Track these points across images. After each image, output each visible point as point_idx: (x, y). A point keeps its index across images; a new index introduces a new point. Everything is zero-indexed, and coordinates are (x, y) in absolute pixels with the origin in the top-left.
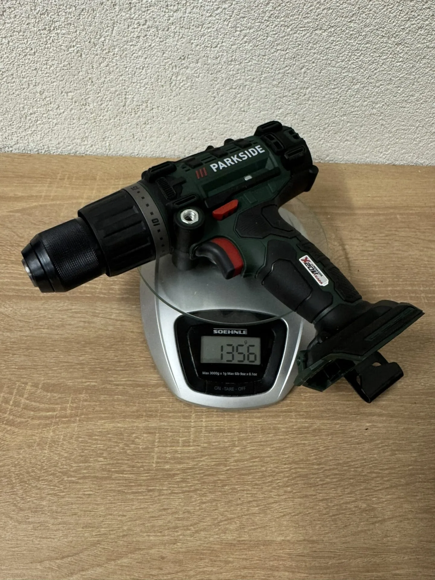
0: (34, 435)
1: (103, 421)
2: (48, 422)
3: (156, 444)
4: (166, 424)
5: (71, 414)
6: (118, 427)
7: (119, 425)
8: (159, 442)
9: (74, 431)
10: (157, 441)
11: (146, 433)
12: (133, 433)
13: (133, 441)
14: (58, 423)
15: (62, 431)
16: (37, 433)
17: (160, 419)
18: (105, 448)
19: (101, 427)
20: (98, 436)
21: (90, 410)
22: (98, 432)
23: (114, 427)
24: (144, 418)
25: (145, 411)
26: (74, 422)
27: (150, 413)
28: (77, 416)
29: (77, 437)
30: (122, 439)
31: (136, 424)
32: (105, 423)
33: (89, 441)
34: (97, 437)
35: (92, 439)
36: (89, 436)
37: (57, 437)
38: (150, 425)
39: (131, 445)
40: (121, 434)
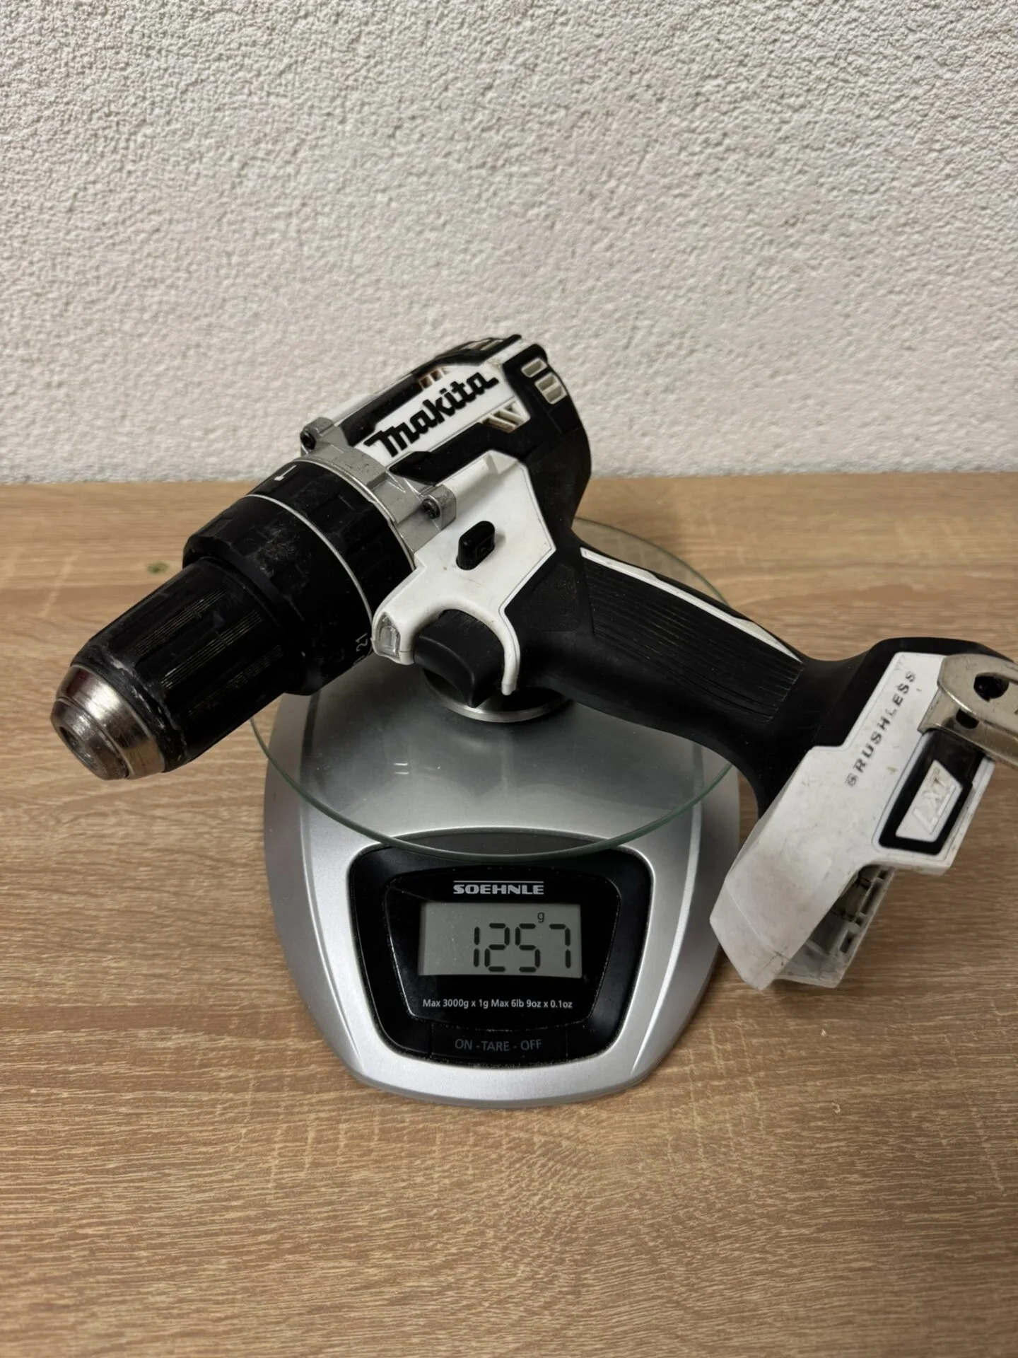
0: (654, 1126)
1: (818, 1083)
2: (677, 1091)
3: (981, 1132)
4: (983, 1082)
5: (729, 1070)
6: (864, 1096)
7: (864, 1090)
8: (986, 1127)
9: (755, 1111)
10: (979, 1124)
11: (943, 1107)
12: (910, 1109)
13: (919, 1128)
14: (703, 1093)
15: (724, 1113)
16: (662, 1120)
17: (961, 1072)
18: (852, 1150)
19: (821, 1098)
20: (822, 1119)
21: (774, 1056)
22: (817, 1110)
23: (855, 1097)
24: (920, 1071)
25: (917, 1053)
26: (746, 1088)
27: (932, 1057)
28: (746, 1072)
29: (767, 1127)
30: (888, 1125)
31: (906, 1087)
32: (825, 1087)
33: (805, 1133)
34: (820, 1123)
35: (810, 1129)
36: (798, 1121)
37: (716, 1127)
38: (944, 1087)
39: (918, 1139)
40: (879, 1112)
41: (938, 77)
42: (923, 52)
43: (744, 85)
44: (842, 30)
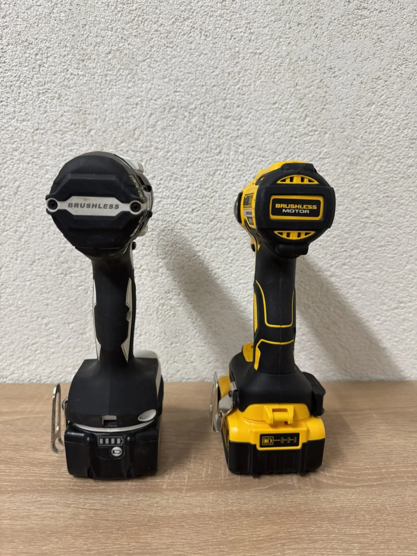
41: (205, 250)
42: (199, 243)
43: (145, 252)
44: (172, 237)
